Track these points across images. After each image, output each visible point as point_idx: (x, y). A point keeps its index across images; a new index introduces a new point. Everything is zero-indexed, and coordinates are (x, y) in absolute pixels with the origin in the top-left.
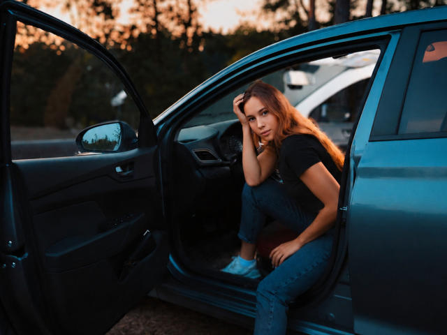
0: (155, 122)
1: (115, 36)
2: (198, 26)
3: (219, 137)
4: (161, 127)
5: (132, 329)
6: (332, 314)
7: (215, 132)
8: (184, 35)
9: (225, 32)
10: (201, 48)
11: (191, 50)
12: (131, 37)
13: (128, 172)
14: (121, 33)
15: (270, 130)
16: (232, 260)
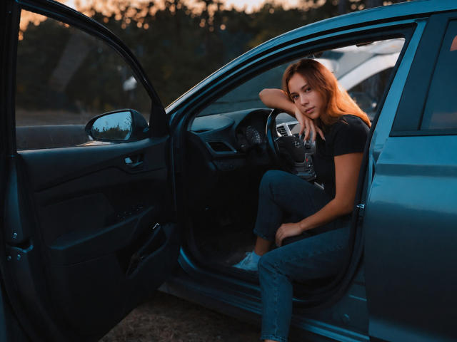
0: (168, 110)
1: (131, 13)
2: (219, 4)
3: (235, 126)
4: (174, 115)
5: (142, 324)
6: (346, 315)
7: (231, 122)
8: (205, 13)
9: (249, 11)
10: (223, 27)
11: (212, 29)
12: (148, 15)
13: (138, 164)
14: (138, 11)
15: (313, 108)
16: (246, 256)
